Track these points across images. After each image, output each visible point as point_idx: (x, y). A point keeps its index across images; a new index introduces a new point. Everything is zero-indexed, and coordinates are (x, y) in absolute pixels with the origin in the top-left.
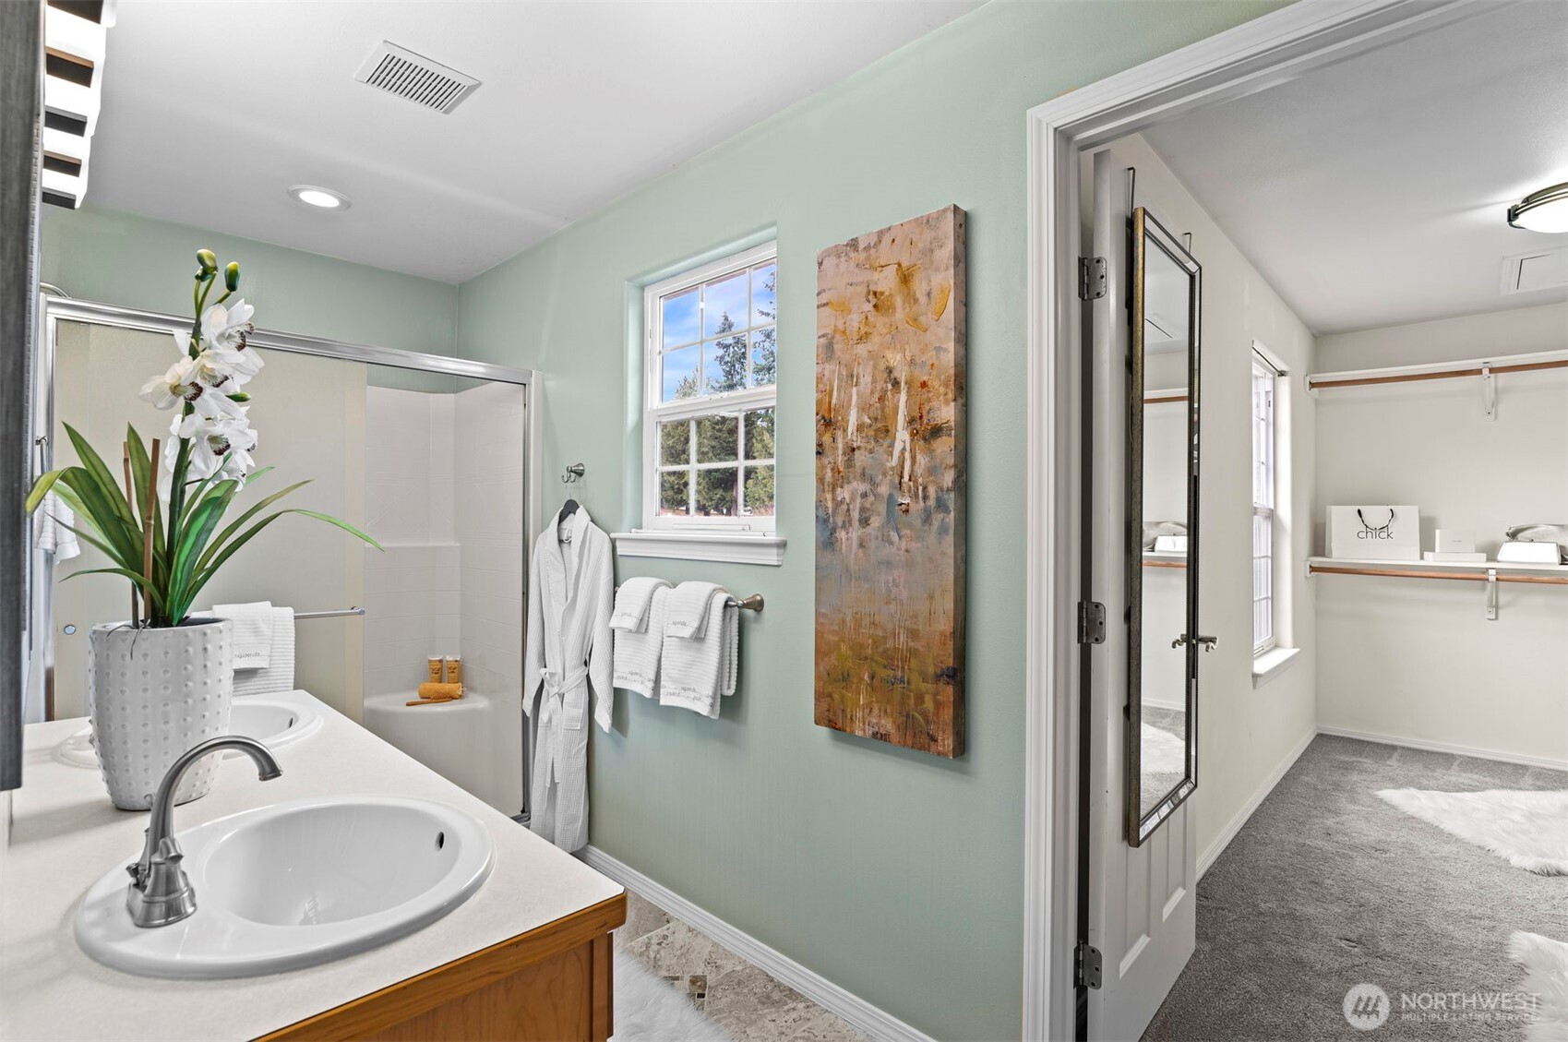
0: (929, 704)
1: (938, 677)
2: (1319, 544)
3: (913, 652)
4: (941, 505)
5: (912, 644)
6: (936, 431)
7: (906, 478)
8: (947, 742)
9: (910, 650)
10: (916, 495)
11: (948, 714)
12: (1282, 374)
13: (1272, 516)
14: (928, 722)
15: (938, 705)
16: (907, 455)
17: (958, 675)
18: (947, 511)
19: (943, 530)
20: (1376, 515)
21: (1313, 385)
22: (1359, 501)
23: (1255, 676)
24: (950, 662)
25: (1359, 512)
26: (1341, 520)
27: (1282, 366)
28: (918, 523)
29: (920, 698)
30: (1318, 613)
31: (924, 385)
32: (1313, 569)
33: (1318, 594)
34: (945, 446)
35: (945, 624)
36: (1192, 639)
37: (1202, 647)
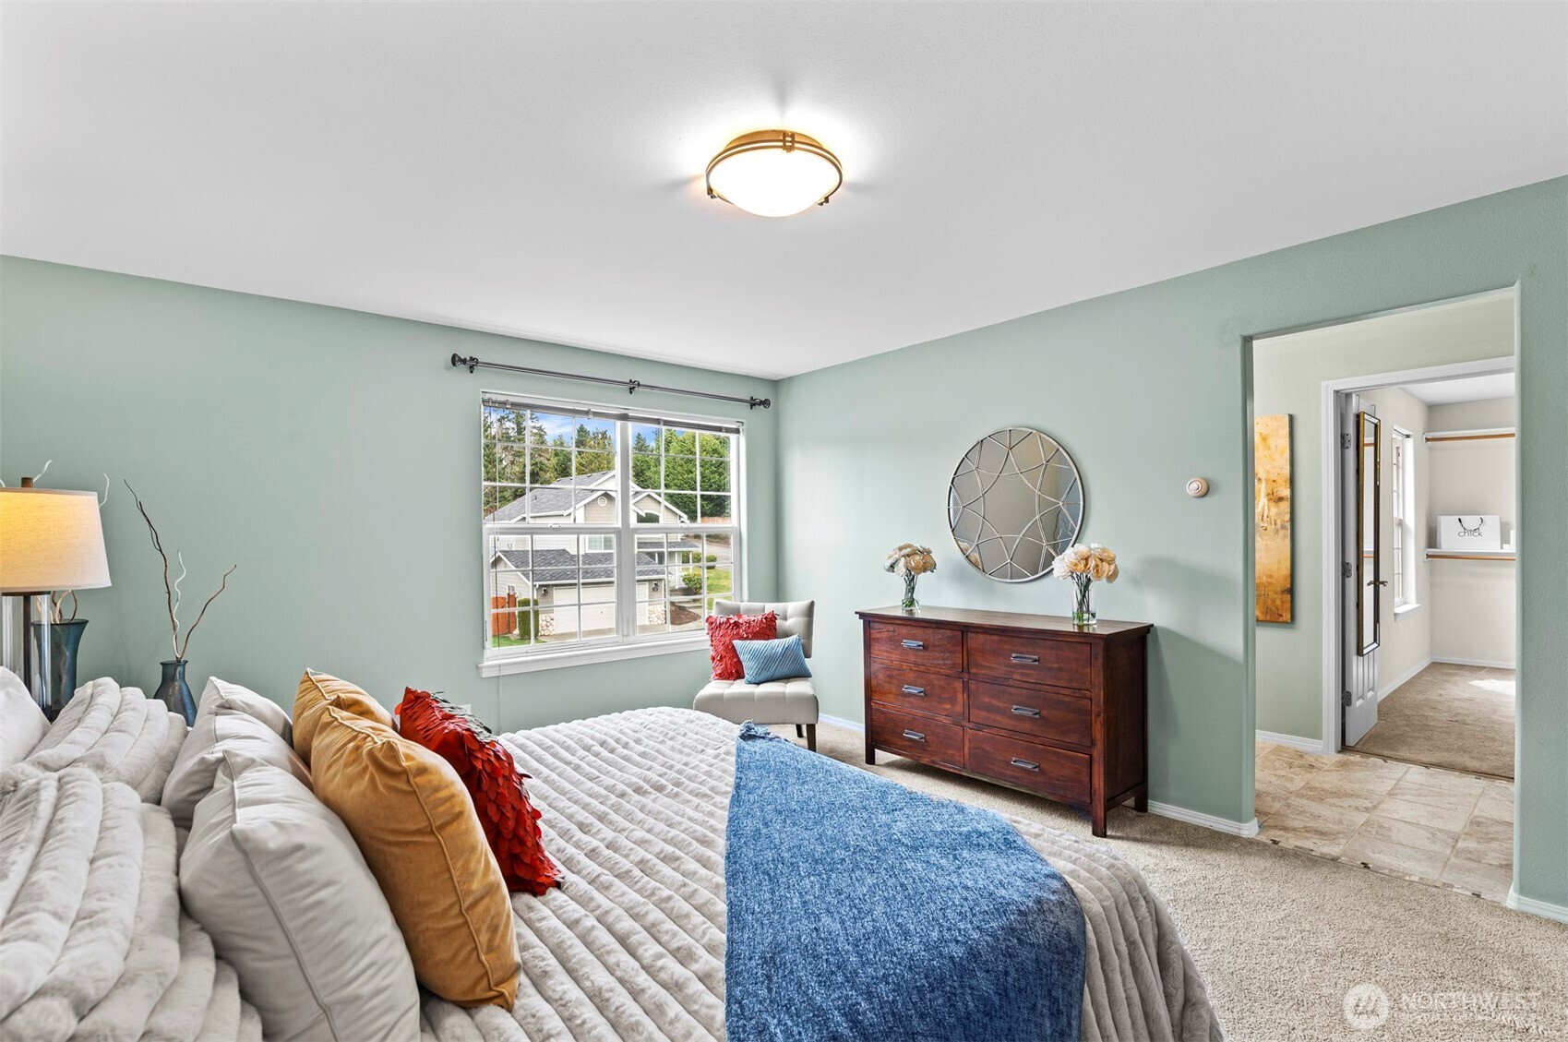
0: (1278, 602)
1: (1283, 592)
2: (1432, 540)
3: (1270, 584)
4: (1283, 527)
5: (1269, 580)
6: (1281, 499)
7: (1265, 517)
8: (1287, 617)
9: (1268, 583)
10: (1271, 524)
11: (1288, 605)
12: (1408, 436)
13: (1401, 523)
14: (1278, 609)
15: (1283, 602)
16: (1266, 508)
17: (1291, 591)
18: (1286, 529)
19: (1285, 537)
20: (1472, 522)
21: (1427, 440)
22: (1460, 512)
23: (1395, 615)
24: (1289, 586)
25: (1460, 520)
26: (1447, 526)
27: (1408, 433)
28: (1272, 534)
29: (1274, 601)
30: (1432, 585)
31: (1274, 481)
32: (1428, 556)
33: (1432, 572)
34: (1285, 506)
35: (1287, 571)
36: (1377, 582)
37: (1381, 586)
